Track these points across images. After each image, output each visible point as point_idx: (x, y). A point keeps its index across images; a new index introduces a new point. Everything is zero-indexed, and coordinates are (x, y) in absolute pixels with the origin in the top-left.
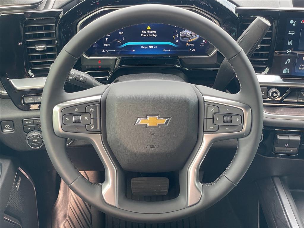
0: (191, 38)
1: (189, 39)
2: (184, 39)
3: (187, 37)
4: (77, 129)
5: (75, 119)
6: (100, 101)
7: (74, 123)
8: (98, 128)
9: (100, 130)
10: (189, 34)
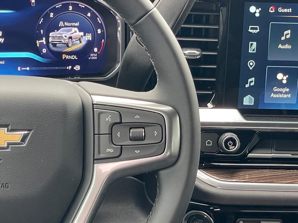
0: (70, 45)
1: (68, 46)
2: (57, 47)
3: (63, 43)
10: (68, 37)
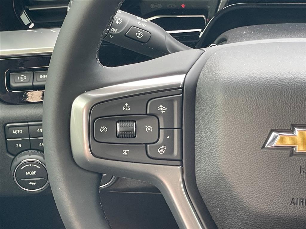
4: (125, 152)
5: (122, 129)
6: (183, 88)
7: (118, 137)
8: (176, 152)
9: (179, 158)
